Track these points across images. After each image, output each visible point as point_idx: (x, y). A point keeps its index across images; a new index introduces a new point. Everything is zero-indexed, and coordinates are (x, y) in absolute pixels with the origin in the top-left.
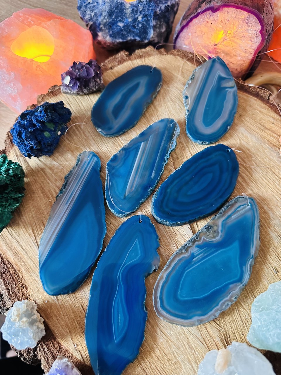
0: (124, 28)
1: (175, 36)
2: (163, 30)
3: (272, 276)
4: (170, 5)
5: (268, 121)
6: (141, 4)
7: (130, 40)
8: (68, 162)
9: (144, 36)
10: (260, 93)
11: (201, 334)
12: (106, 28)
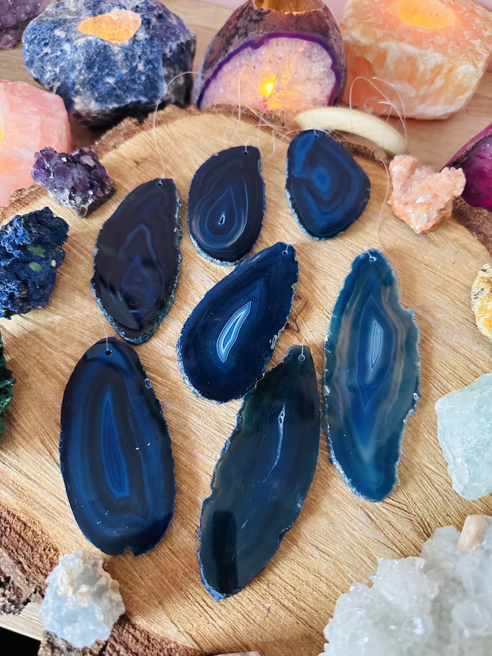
0: (117, 85)
2: (181, 82)
4: (184, 43)
6: (138, 45)
7: (132, 102)
8: (78, 310)
9: (154, 94)
11: (384, 534)
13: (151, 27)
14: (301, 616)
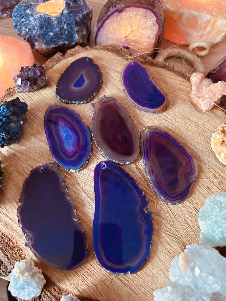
0: (54, 36)
1: (95, 36)
2: (85, 33)
3: (206, 193)
4: (86, 14)
5: (177, 83)
6: (64, 16)
7: (61, 44)
8: (33, 144)
9: (71, 40)
10: (166, 65)
11: (166, 249)
12: (40, 39)
13: (70, 7)
14: (126, 283)
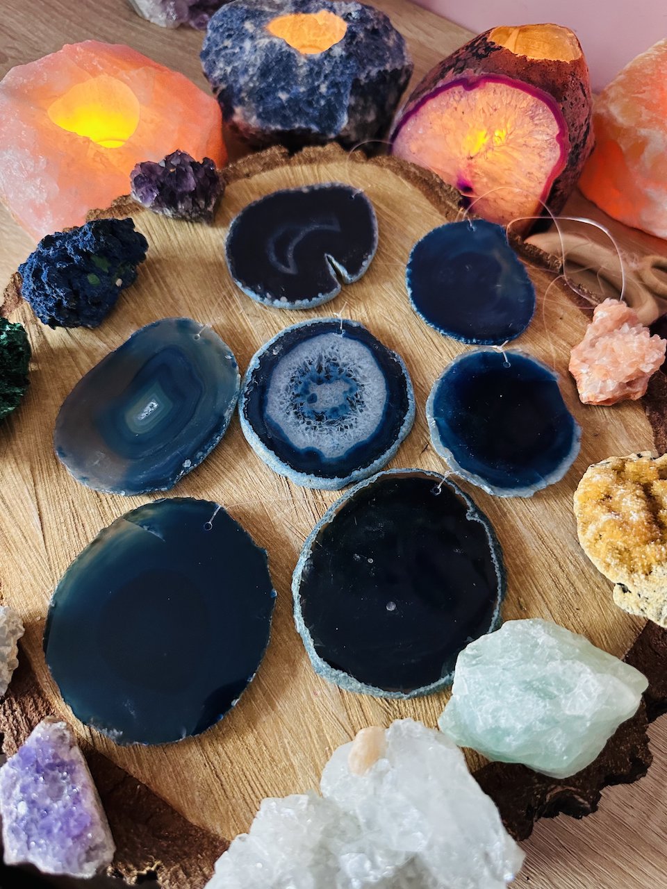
0: (289, 104)
2: (371, 118)
4: (389, 71)
5: (553, 312)
6: (329, 61)
7: (300, 128)
9: (329, 125)
10: (545, 258)
11: (348, 714)
12: (251, 100)
13: (354, 43)
14: (213, 759)
